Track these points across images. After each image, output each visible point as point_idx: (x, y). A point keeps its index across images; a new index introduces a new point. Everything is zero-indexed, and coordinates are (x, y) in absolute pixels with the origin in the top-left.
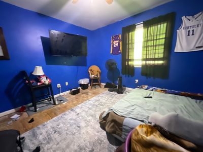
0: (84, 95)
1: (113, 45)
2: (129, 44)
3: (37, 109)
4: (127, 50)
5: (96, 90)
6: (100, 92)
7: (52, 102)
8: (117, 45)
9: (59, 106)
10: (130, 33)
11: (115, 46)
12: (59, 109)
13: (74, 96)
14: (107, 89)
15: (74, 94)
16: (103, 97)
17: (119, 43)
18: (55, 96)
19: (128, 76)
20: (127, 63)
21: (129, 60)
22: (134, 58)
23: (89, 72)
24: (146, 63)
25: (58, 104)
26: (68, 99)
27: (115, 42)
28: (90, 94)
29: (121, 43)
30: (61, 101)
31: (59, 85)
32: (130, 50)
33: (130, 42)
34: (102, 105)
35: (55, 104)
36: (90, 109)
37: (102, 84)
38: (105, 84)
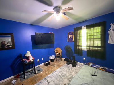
0: (52, 66)
1: (69, 37)
2: (78, 37)
3: (26, 77)
4: (77, 40)
5: (59, 63)
6: (61, 65)
7: (34, 71)
8: (71, 37)
9: (38, 75)
10: (79, 31)
11: (70, 38)
12: (38, 77)
13: (46, 67)
14: (66, 62)
15: (46, 66)
16: (63, 69)
17: (72, 36)
18: (36, 67)
19: (79, 56)
20: (77, 47)
21: (79, 46)
22: (82, 45)
23: (55, 52)
24: (90, 49)
25: (37, 74)
26: (43, 69)
27: (70, 35)
28: (55, 66)
29: (73, 36)
30: (39, 71)
31: (38, 60)
32: (79, 40)
33: (79, 36)
34: (63, 76)
35: (35, 73)
36: (56, 79)
37: (63, 58)
38: (64, 59)
